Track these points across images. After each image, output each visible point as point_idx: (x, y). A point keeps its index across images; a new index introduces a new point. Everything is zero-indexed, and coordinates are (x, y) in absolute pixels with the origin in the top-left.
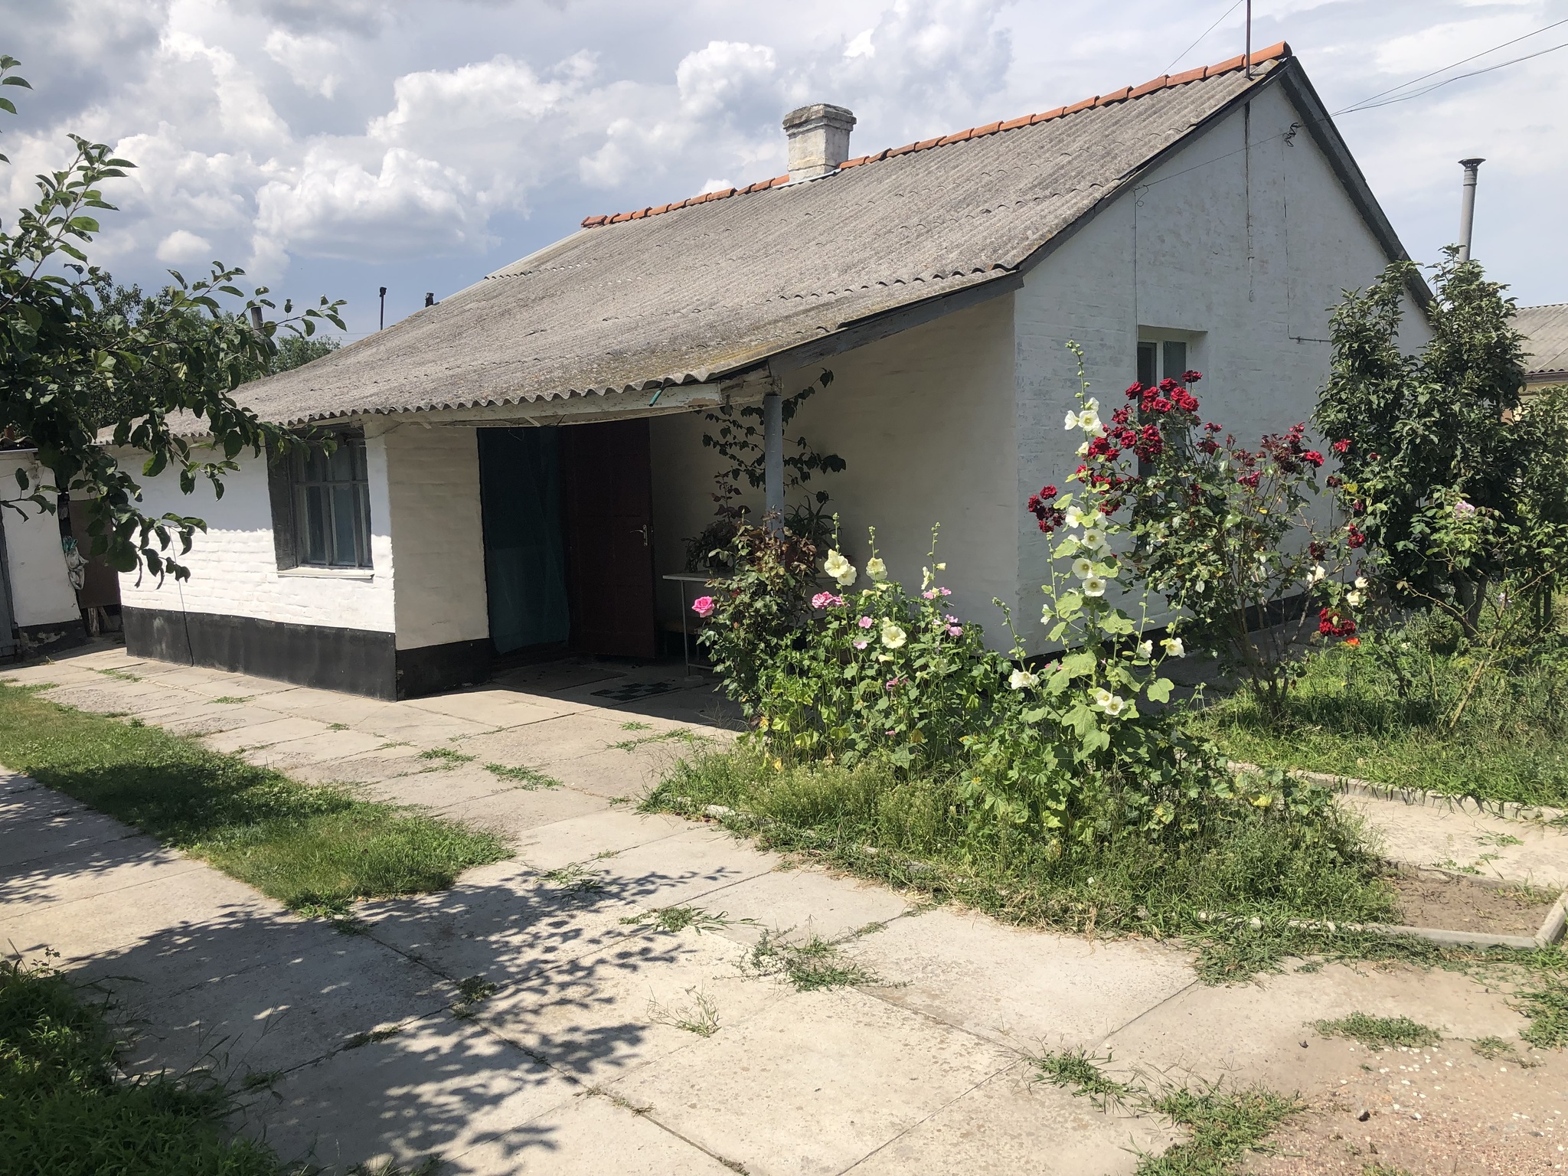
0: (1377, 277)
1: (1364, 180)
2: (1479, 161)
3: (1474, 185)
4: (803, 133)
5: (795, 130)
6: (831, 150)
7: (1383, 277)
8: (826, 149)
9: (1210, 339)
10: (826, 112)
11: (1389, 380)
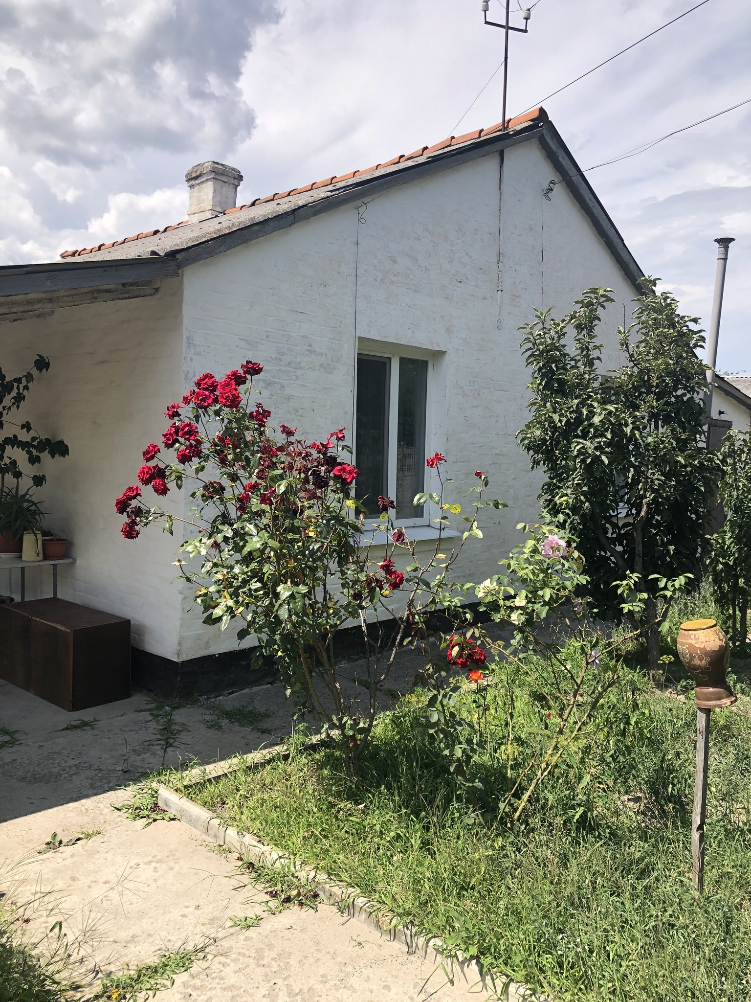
0: (577, 302)
1: (622, 240)
2: (732, 240)
3: (725, 259)
4: (198, 184)
5: (193, 182)
6: (218, 198)
7: (582, 302)
8: (214, 197)
9: (447, 358)
10: (213, 167)
11: (572, 399)
